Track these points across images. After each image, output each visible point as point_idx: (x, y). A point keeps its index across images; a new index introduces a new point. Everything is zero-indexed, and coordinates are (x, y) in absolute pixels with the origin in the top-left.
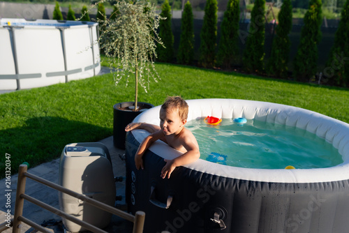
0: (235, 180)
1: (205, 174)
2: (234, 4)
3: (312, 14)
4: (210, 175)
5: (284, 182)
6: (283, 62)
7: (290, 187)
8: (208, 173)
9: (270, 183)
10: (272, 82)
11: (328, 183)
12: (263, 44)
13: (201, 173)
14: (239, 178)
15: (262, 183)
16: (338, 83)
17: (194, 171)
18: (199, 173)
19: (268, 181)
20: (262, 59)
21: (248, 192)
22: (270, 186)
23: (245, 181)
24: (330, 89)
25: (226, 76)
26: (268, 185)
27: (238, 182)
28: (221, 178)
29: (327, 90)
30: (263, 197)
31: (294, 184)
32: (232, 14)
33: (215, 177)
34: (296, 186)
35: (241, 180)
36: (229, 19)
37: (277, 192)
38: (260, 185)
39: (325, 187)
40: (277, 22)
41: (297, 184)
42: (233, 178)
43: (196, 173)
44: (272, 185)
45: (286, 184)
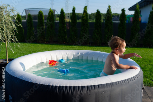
0: (79, 87)
1: (60, 87)
2: (51, 14)
3: (84, 17)
4: (63, 87)
5: (105, 83)
6: (75, 37)
7: (109, 85)
8: (61, 86)
9: (98, 85)
10: (72, 46)
11: (126, 80)
12: (66, 30)
13: (57, 86)
14: (81, 86)
15: (94, 86)
16: (98, 44)
17: (52, 86)
18: (56, 87)
19: (97, 84)
20: (66, 37)
21: (87, 93)
22: (99, 87)
23: (84, 87)
24: (96, 47)
25: (51, 46)
26: (97, 86)
27: (81, 88)
28: (70, 87)
29: (95, 47)
30: (96, 94)
31: (110, 83)
32: (51, 18)
33: (66, 87)
34: (112, 84)
35: (82, 87)
36: (49, 20)
37: (103, 90)
38: (93, 87)
39: (125, 82)
40: (71, 21)
41: (112, 83)
42: (77, 86)
43: (54, 87)
44: (99, 86)
45: (107, 84)
